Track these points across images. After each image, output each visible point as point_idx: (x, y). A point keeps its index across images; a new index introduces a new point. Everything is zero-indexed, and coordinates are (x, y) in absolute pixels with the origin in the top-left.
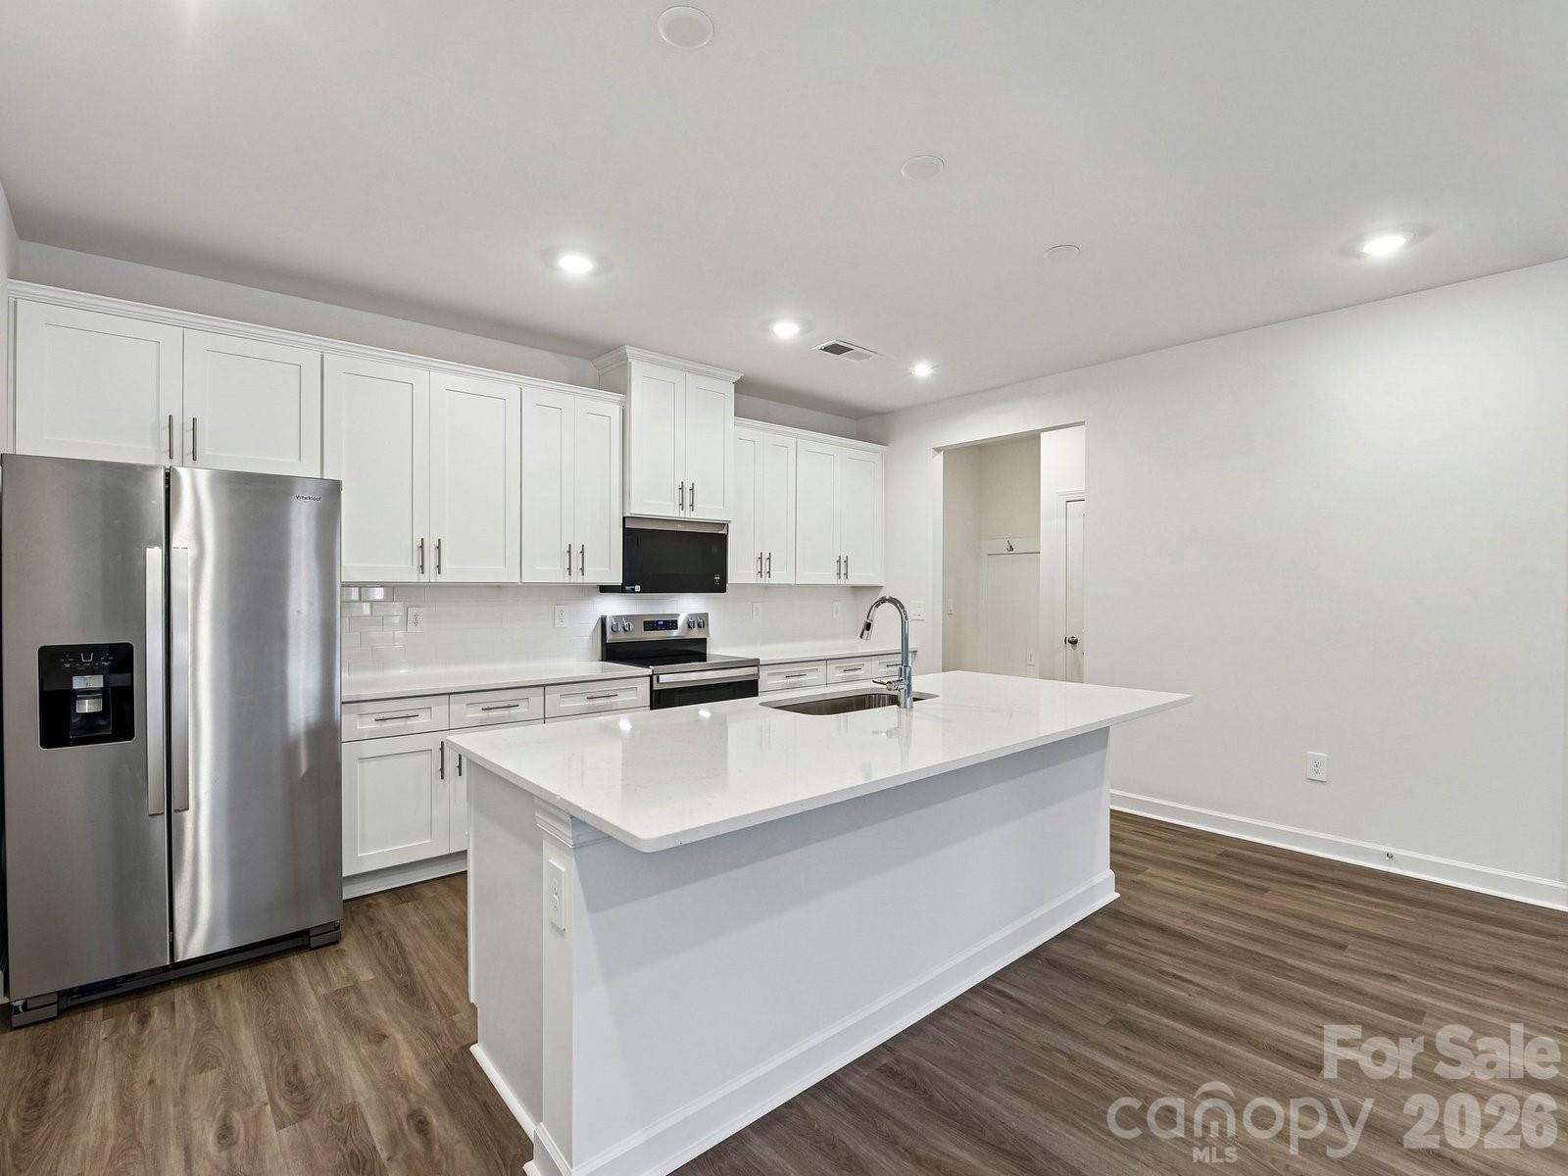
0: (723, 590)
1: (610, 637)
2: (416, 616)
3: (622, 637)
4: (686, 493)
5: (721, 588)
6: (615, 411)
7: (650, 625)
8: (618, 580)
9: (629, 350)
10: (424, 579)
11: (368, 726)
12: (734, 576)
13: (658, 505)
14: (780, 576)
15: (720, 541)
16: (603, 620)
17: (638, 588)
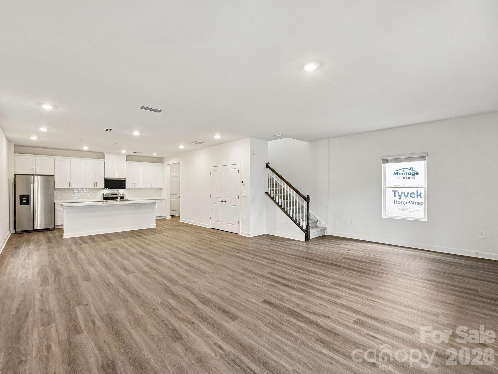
0: (125, 189)
1: (104, 196)
3: (107, 196)
4: (116, 174)
5: (125, 188)
6: (103, 162)
7: (112, 194)
8: (104, 187)
9: (105, 153)
10: (70, 187)
11: (60, 206)
12: (127, 187)
14: (137, 186)
15: (125, 181)
16: (103, 194)
17: (107, 188)
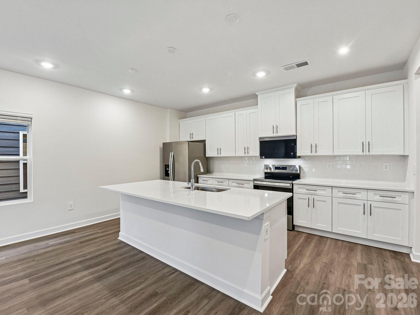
2: (227, 163)
3: (269, 171)
4: (276, 128)
5: (295, 157)
7: (277, 168)
8: (258, 155)
9: (257, 93)
12: (300, 153)
13: (269, 134)
14: (324, 152)
15: (294, 141)
17: (264, 157)
